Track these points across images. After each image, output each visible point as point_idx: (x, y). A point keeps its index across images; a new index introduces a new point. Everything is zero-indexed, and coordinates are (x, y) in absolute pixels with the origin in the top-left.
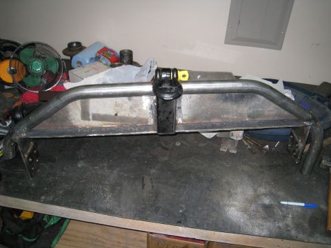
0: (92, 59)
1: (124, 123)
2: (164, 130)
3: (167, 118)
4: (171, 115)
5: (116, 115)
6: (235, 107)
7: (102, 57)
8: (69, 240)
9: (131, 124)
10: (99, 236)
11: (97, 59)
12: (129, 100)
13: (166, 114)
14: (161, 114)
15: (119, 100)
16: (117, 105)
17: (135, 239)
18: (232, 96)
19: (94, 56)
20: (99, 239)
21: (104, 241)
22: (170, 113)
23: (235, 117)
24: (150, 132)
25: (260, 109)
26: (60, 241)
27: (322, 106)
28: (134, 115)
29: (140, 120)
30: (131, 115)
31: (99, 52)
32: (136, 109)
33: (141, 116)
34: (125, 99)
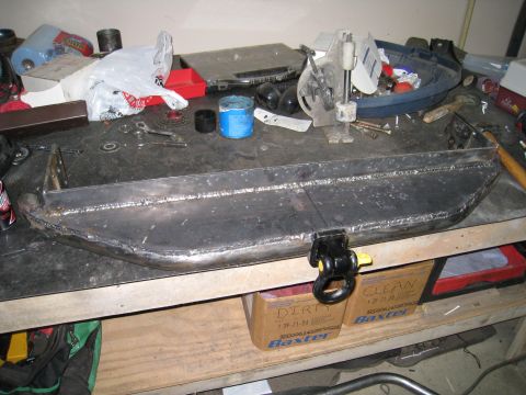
0: (50, 53)
8: (114, 369)
10: (162, 345)
11: (59, 51)
17: (223, 329)
20: (165, 348)
21: (176, 349)
26: (99, 376)
27: (429, 63)
31: (57, 41)
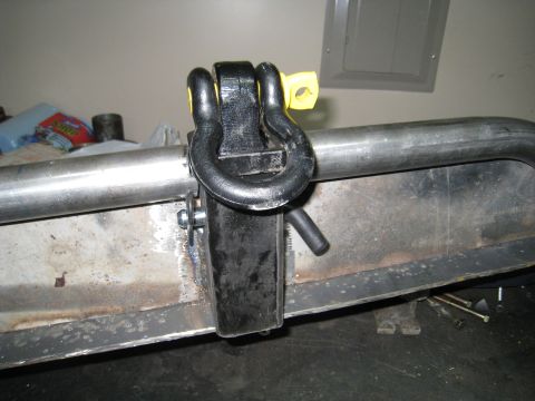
0: (24, 138)
1: (93, 309)
2: (244, 320)
3: (254, 277)
4: (268, 264)
5: (60, 282)
6: (450, 211)
7: (52, 134)
9: (119, 308)
11: (39, 137)
12: (102, 222)
13: (250, 263)
14: (229, 265)
15: (63, 227)
16: (56, 247)
18: (443, 177)
19: (32, 132)
22: (264, 257)
23: (450, 242)
24: (191, 333)
25: (514, 210)
28: (126, 278)
29: (151, 292)
30: (114, 278)
31: (45, 124)
32: (131, 256)
33: (153, 278)
34: (87, 222)
